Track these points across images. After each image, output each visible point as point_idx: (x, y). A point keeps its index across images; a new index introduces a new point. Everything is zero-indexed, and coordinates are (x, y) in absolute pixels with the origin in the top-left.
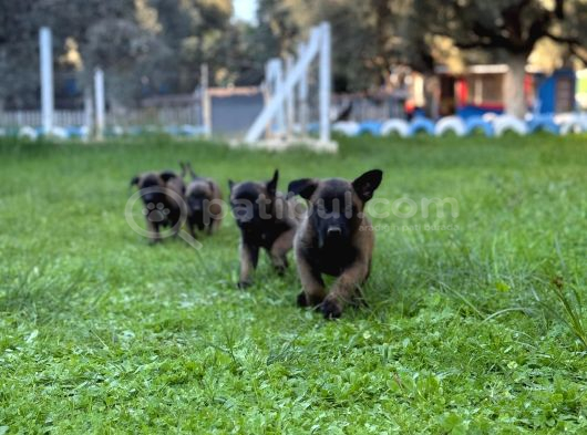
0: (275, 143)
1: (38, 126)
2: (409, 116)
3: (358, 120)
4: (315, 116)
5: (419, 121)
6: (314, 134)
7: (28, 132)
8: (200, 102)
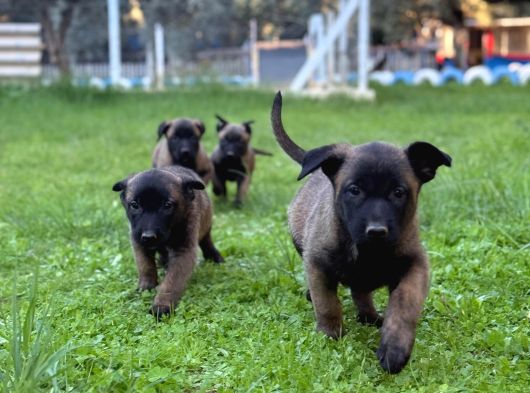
0: (317, 92)
1: (106, 77)
2: (439, 66)
3: (393, 70)
4: (354, 67)
5: (449, 71)
6: (353, 83)
7: (97, 82)
8: (249, 55)
